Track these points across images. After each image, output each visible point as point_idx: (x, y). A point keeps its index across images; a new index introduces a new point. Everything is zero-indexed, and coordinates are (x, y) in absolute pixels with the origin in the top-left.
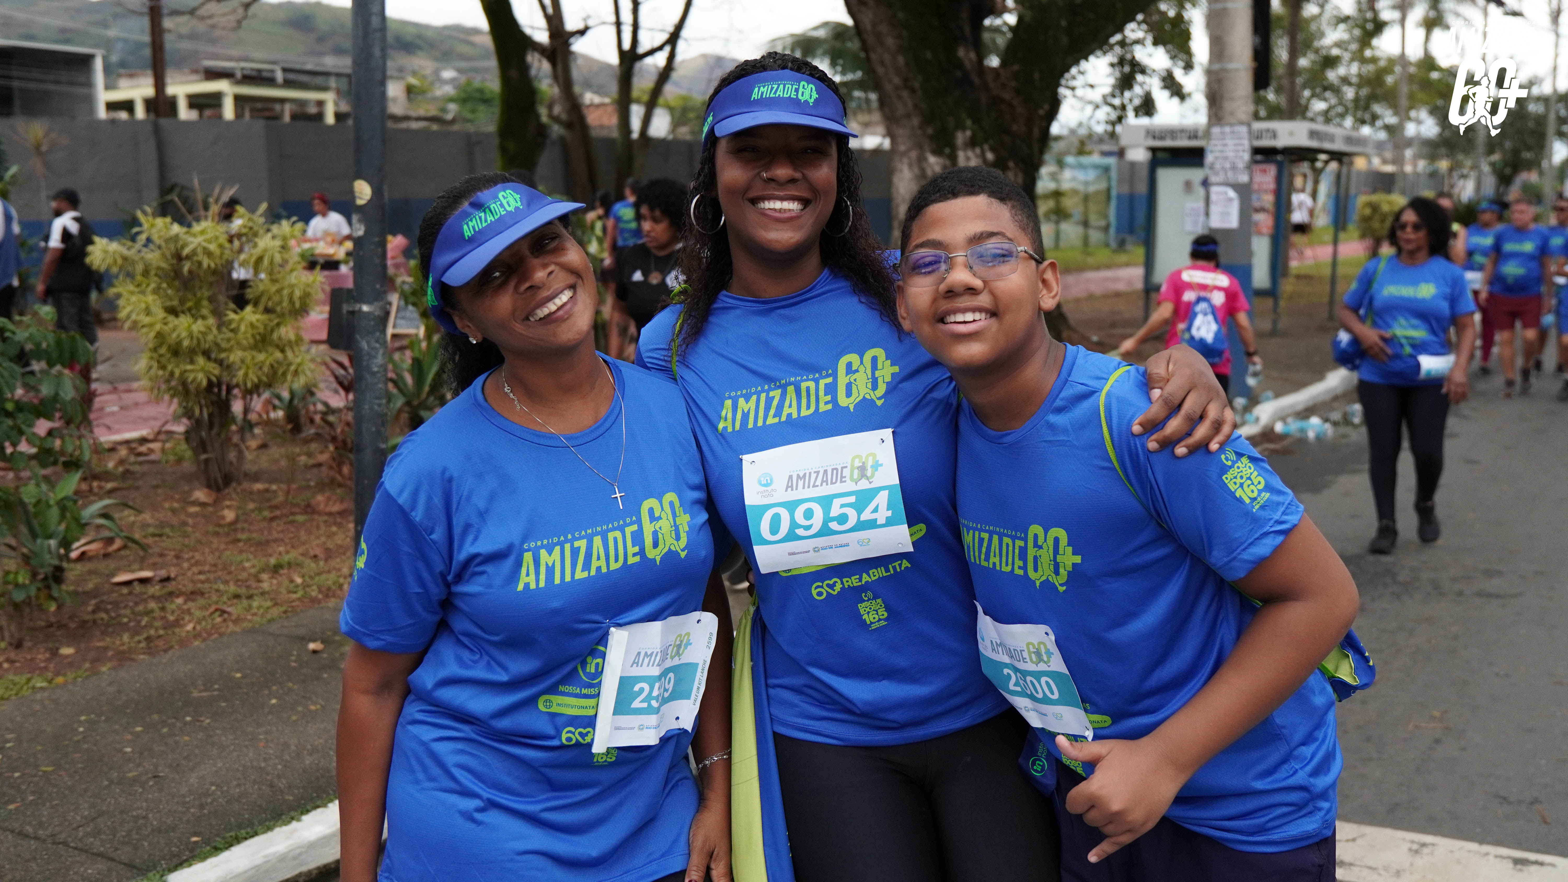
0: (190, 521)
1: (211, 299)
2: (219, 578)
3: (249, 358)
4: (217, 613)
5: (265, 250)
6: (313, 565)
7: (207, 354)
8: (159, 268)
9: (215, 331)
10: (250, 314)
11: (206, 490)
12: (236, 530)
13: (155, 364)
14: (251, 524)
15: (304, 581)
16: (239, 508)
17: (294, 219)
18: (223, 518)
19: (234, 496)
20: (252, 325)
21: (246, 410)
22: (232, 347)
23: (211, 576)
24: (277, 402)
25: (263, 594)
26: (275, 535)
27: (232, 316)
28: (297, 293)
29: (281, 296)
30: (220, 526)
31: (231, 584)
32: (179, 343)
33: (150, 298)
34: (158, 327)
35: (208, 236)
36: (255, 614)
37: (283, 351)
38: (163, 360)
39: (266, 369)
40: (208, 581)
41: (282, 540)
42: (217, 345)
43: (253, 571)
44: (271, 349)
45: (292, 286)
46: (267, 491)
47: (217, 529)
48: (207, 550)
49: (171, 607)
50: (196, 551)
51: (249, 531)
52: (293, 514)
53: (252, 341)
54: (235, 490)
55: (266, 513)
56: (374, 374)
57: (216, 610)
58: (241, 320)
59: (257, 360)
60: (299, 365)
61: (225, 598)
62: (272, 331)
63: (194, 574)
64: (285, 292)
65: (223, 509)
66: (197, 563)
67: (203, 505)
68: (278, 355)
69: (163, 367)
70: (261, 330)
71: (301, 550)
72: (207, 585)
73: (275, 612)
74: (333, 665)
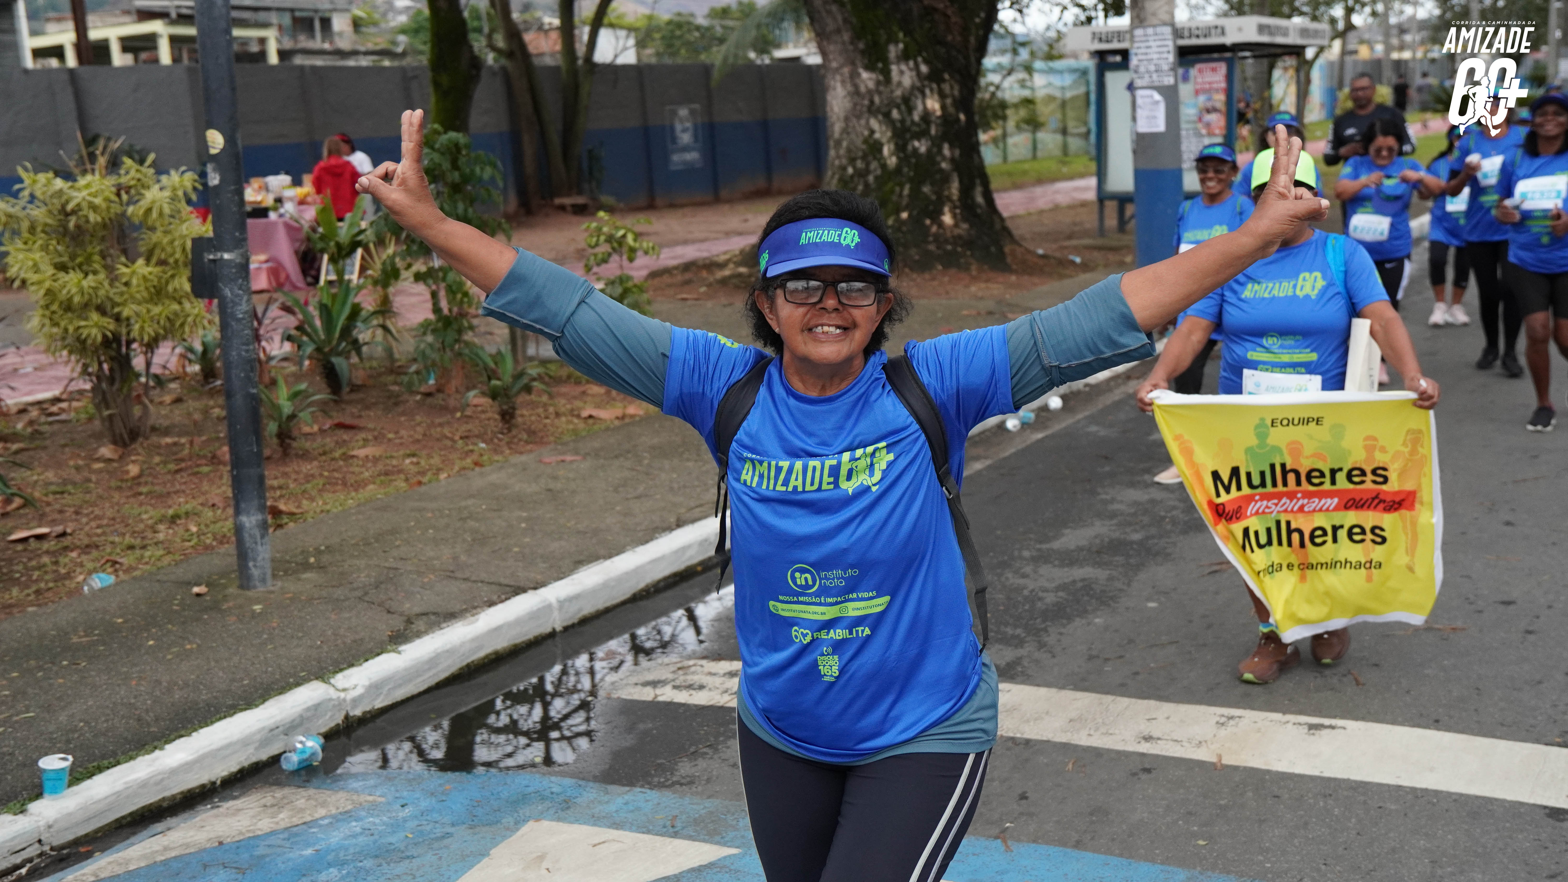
0: (94, 478)
1: (103, 254)
2: (116, 531)
3: (145, 311)
4: (109, 564)
5: (153, 202)
6: (210, 514)
7: (101, 310)
8: (46, 225)
9: (106, 285)
10: (142, 268)
11: (112, 447)
12: (139, 484)
13: (48, 322)
14: (155, 477)
15: (200, 529)
16: (144, 462)
17: (183, 168)
18: (127, 472)
19: (140, 450)
20: (145, 279)
21: (148, 364)
22: (126, 301)
23: (108, 530)
24: (191, 356)
25: (156, 544)
26: (178, 487)
27: (124, 270)
28: (189, 244)
29: (174, 248)
30: (122, 480)
31: (127, 536)
32: (70, 299)
33: (38, 256)
34: (47, 284)
35: (93, 190)
36: (147, 563)
37: (180, 303)
38: (56, 317)
39: (163, 322)
40: (104, 533)
41: (184, 491)
42: (109, 299)
43: (150, 522)
44: (167, 302)
45: (183, 237)
46: (175, 444)
47: (119, 484)
48: (107, 505)
49: (64, 560)
50: (97, 506)
51: (152, 484)
52: (198, 466)
53: (145, 294)
54: (142, 444)
55: (172, 467)
56: (239, 320)
57: (108, 561)
58: (134, 273)
59: (152, 314)
60: (197, 316)
61: (118, 550)
62: (167, 283)
63: (92, 528)
64: (176, 243)
65: (127, 464)
66: (97, 518)
67: (110, 461)
68: (176, 307)
69: (55, 324)
70: (155, 283)
71: (201, 500)
72: (103, 538)
73: (167, 560)
74: (215, 607)
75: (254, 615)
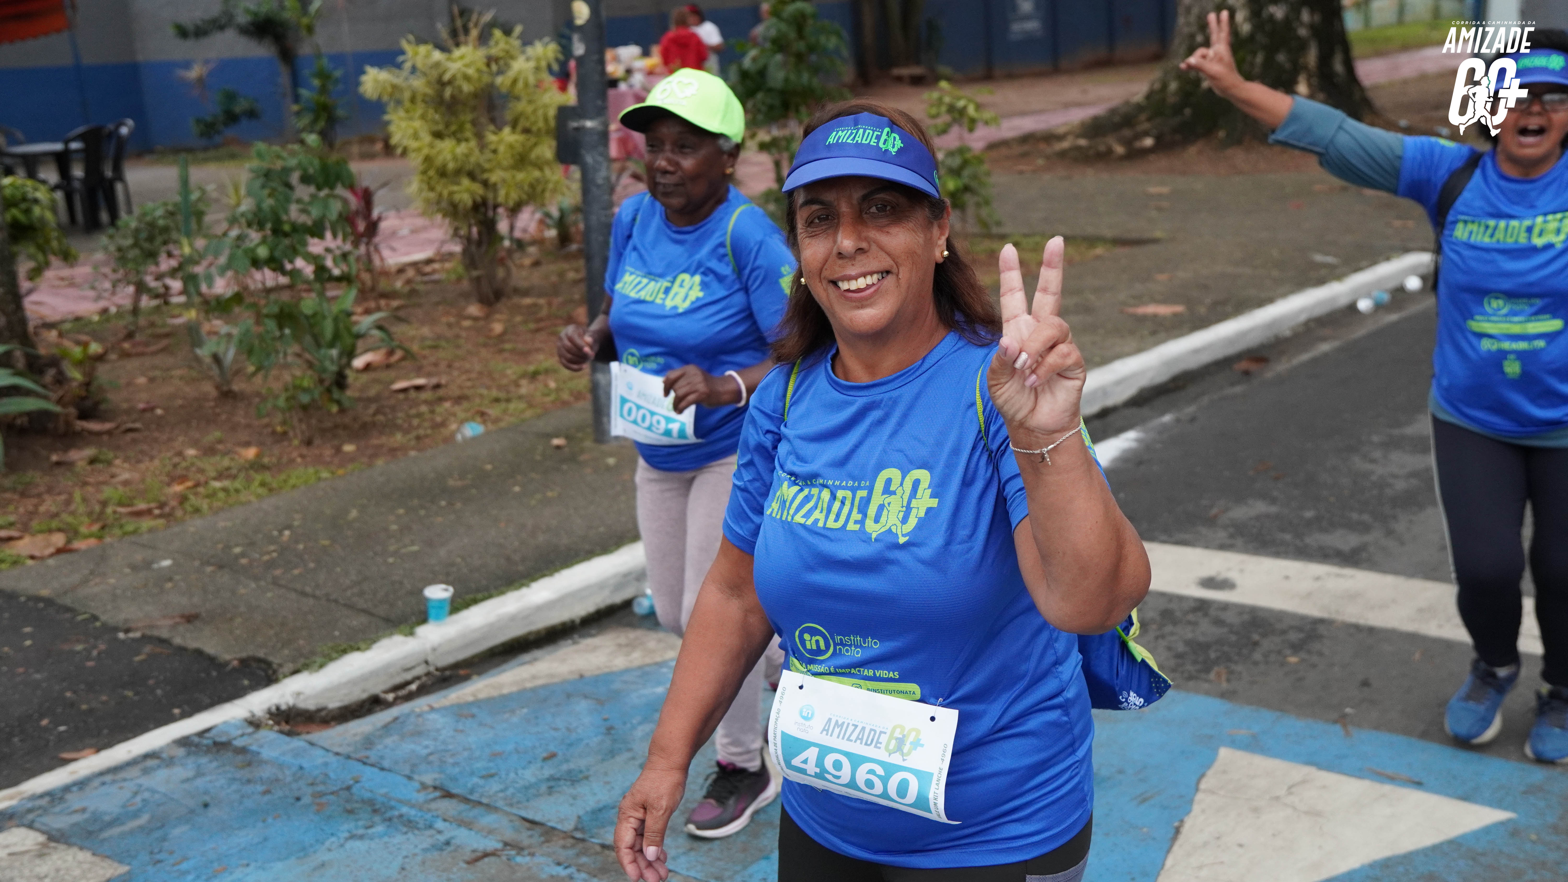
0: (464, 334)
1: (474, 123)
2: (484, 384)
3: (510, 177)
4: (478, 415)
5: (520, 72)
7: (472, 176)
8: (425, 95)
9: (477, 152)
10: (508, 136)
11: (479, 305)
12: (503, 342)
13: (425, 187)
14: (517, 335)
15: (558, 386)
16: (507, 321)
17: (547, 39)
18: (492, 330)
19: (504, 310)
20: (511, 146)
21: (512, 228)
22: (493, 167)
23: (476, 383)
24: (549, 221)
25: (520, 398)
26: (538, 345)
27: (491, 138)
28: (552, 112)
29: (537, 117)
30: (489, 337)
31: (494, 389)
32: (444, 166)
33: (417, 124)
34: (426, 151)
35: (467, 61)
36: (511, 415)
37: (542, 170)
38: (433, 183)
39: (526, 188)
40: (473, 387)
41: (543, 349)
42: (479, 165)
43: (514, 377)
44: (530, 168)
45: (546, 106)
46: (535, 305)
47: (486, 341)
48: (475, 360)
49: (439, 409)
50: (466, 360)
51: (515, 342)
53: (511, 161)
54: (505, 304)
55: (532, 326)
56: (598, 186)
57: (477, 412)
58: (500, 141)
59: (517, 180)
60: (556, 182)
61: (486, 402)
62: (530, 150)
63: (462, 381)
64: (540, 112)
65: (492, 323)
66: (467, 371)
67: (476, 319)
68: (537, 174)
69: (432, 189)
70: (520, 150)
72: (472, 391)
73: (529, 414)
74: (572, 458)
75: (608, 468)
